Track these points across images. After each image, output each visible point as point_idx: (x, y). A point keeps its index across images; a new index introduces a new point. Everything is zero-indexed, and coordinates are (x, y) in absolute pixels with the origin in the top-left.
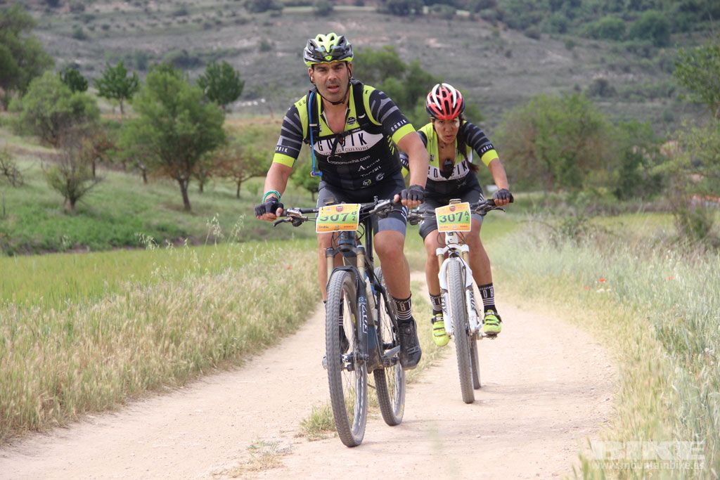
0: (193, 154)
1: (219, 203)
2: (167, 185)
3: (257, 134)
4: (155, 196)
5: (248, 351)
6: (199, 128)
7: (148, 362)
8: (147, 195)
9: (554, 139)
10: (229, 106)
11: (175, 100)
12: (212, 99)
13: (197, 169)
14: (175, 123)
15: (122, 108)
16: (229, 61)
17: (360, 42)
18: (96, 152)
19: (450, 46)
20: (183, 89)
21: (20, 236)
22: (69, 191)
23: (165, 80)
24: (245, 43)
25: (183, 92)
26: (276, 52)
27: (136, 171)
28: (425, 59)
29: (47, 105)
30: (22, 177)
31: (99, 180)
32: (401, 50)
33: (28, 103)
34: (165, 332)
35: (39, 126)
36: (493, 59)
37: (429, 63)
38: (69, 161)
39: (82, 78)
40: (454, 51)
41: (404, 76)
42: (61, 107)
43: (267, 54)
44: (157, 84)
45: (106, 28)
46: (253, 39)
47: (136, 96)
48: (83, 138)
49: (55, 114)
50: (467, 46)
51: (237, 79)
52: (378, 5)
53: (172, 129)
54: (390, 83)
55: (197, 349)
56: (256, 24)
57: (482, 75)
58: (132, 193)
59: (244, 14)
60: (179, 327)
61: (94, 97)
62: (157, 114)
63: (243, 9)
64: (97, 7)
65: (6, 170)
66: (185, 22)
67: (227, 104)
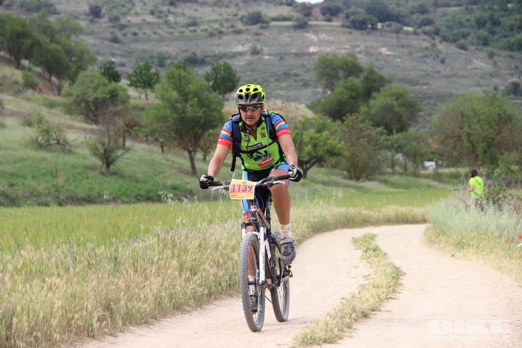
0: (200, 132)
2: (179, 155)
4: (170, 163)
6: (204, 112)
7: (174, 288)
8: (164, 162)
9: (478, 127)
10: (227, 96)
11: (187, 90)
12: (214, 90)
13: (202, 143)
14: (187, 108)
15: (146, 95)
16: (228, 62)
17: (328, 50)
18: (126, 128)
19: (397, 53)
20: (192, 82)
21: (68, 191)
22: (105, 157)
23: (179, 74)
24: (240, 48)
25: (193, 84)
26: (263, 55)
27: (156, 143)
28: (378, 63)
29: (91, 92)
30: (70, 146)
31: (128, 150)
32: (360, 56)
33: (76, 90)
34: (186, 266)
35: (84, 107)
36: (431, 65)
37: (381, 66)
38: (106, 134)
39: (117, 72)
40: (400, 58)
41: (362, 76)
42: (100, 94)
43: (256, 57)
44: (173, 77)
45: (135, 34)
46: (246, 45)
47: (157, 87)
48: (117, 118)
49: (97, 99)
50: (410, 54)
51: (234, 75)
52: (343, 21)
53: (184, 112)
54: (351, 80)
55: (210, 280)
56: (249, 34)
57: (422, 77)
58: (153, 160)
59: (240, 26)
60: (197, 262)
61: (126, 87)
62: (173, 101)
63: (240, 22)
64: (129, 18)
65: (58, 140)
66: (195, 31)
67: (226, 94)
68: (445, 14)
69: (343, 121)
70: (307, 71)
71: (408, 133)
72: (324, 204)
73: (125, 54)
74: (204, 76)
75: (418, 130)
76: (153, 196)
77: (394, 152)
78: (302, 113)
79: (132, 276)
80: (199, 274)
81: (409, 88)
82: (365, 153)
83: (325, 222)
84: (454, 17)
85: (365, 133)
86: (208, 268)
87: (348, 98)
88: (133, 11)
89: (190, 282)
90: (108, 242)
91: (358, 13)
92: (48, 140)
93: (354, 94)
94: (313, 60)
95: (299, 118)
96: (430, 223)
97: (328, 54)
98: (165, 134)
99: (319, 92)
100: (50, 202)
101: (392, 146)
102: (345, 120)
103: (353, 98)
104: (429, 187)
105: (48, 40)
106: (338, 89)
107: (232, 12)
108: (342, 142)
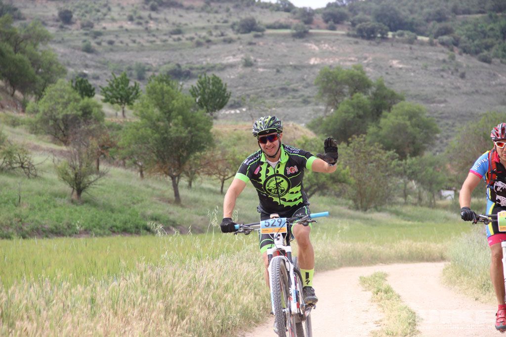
0: (185, 154)
1: (205, 197)
2: (160, 180)
3: (239, 139)
4: (150, 190)
5: (240, 328)
6: (190, 132)
8: (143, 188)
10: (216, 114)
11: (170, 107)
12: (201, 106)
13: (187, 167)
14: (170, 127)
15: (123, 112)
16: (217, 75)
17: (331, 62)
18: (100, 150)
19: (410, 67)
20: (177, 98)
21: (33, 222)
22: (76, 183)
23: (162, 88)
24: (231, 60)
25: (177, 100)
26: (257, 68)
27: (134, 167)
28: (388, 78)
29: (59, 108)
30: (36, 170)
31: (102, 174)
32: (367, 69)
33: (43, 106)
34: (173, 308)
35: (52, 126)
36: (449, 79)
37: (391, 81)
38: (77, 156)
39: (90, 86)
40: (414, 71)
41: (370, 92)
42: (70, 110)
43: (249, 70)
44: (155, 93)
45: (111, 43)
46: (238, 56)
47: (136, 103)
48: (90, 138)
49: (67, 116)
50: (425, 68)
51: (225, 90)
52: (349, 29)
53: (166, 132)
54: (358, 97)
55: (199, 325)
56: (241, 43)
57: (438, 93)
58: (130, 186)
59: (231, 34)
60: (185, 304)
61: (100, 103)
62: (154, 119)
63: (231, 30)
64: (104, 25)
65: (22, 163)
66: (179, 39)
67: (215, 111)
68: (465, 23)
69: (348, 143)
70: (308, 86)
71: (423, 157)
72: (327, 238)
73: (99, 65)
74: (190, 91)
75: (434, 154)
76: (131, 228)
77: (406, 179)
78: (302, 134)
79: (111, 319)
80: (187, 318)
81: (424, 106)
82: (373, 180)
83: (329, 258)
84: (475, 25)
85: (373, 157)
86: (197, 311)
87: (354, 117)
88: (108, 17)
89: (177, 327)
90: (84, 280)
91: (366, 21)
92: (11, 163)
93: (361, 113)
94: (314, 73)
95: (299, 140)
96: (449, 261)
97: (331, 66)
98: (144, 156)
99: (322, 110)
100: (12, 234)
101: (405, 172)
102: (351, 143)
103: (360, 117)
104: (447, 219)
105: (11, 49)
106: (343, 107)
107: (222, 19)
108: (348, 167)
